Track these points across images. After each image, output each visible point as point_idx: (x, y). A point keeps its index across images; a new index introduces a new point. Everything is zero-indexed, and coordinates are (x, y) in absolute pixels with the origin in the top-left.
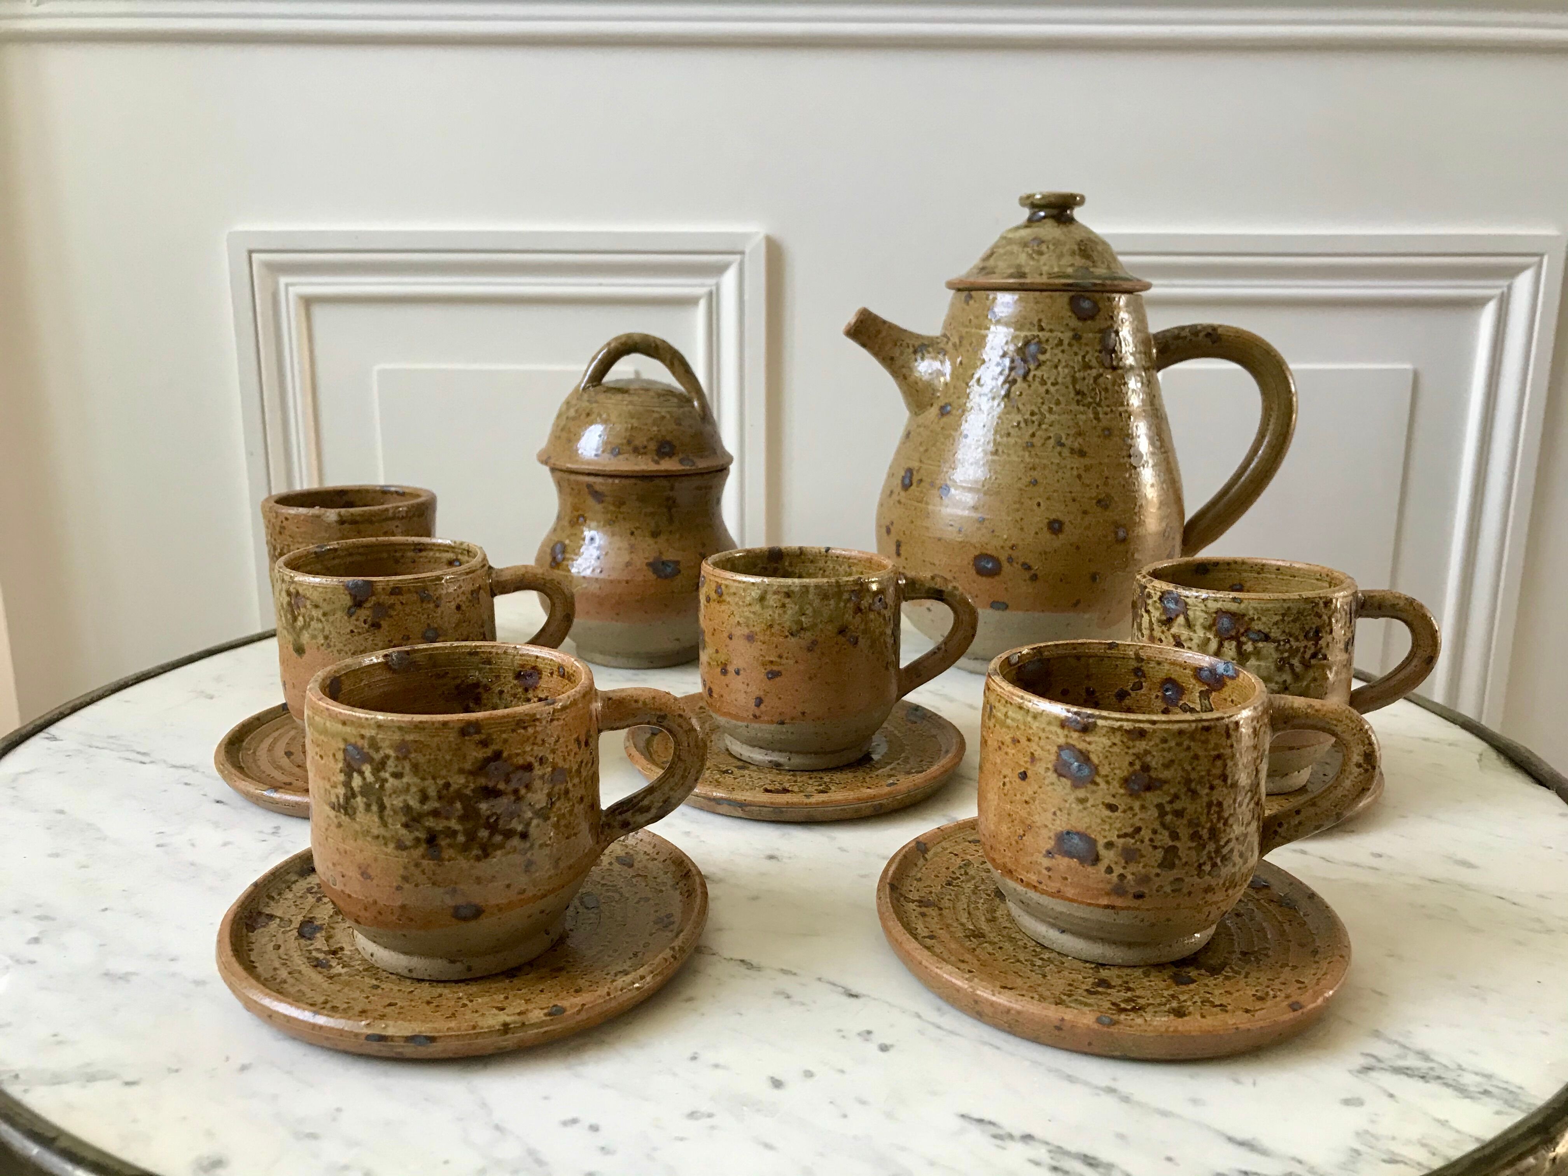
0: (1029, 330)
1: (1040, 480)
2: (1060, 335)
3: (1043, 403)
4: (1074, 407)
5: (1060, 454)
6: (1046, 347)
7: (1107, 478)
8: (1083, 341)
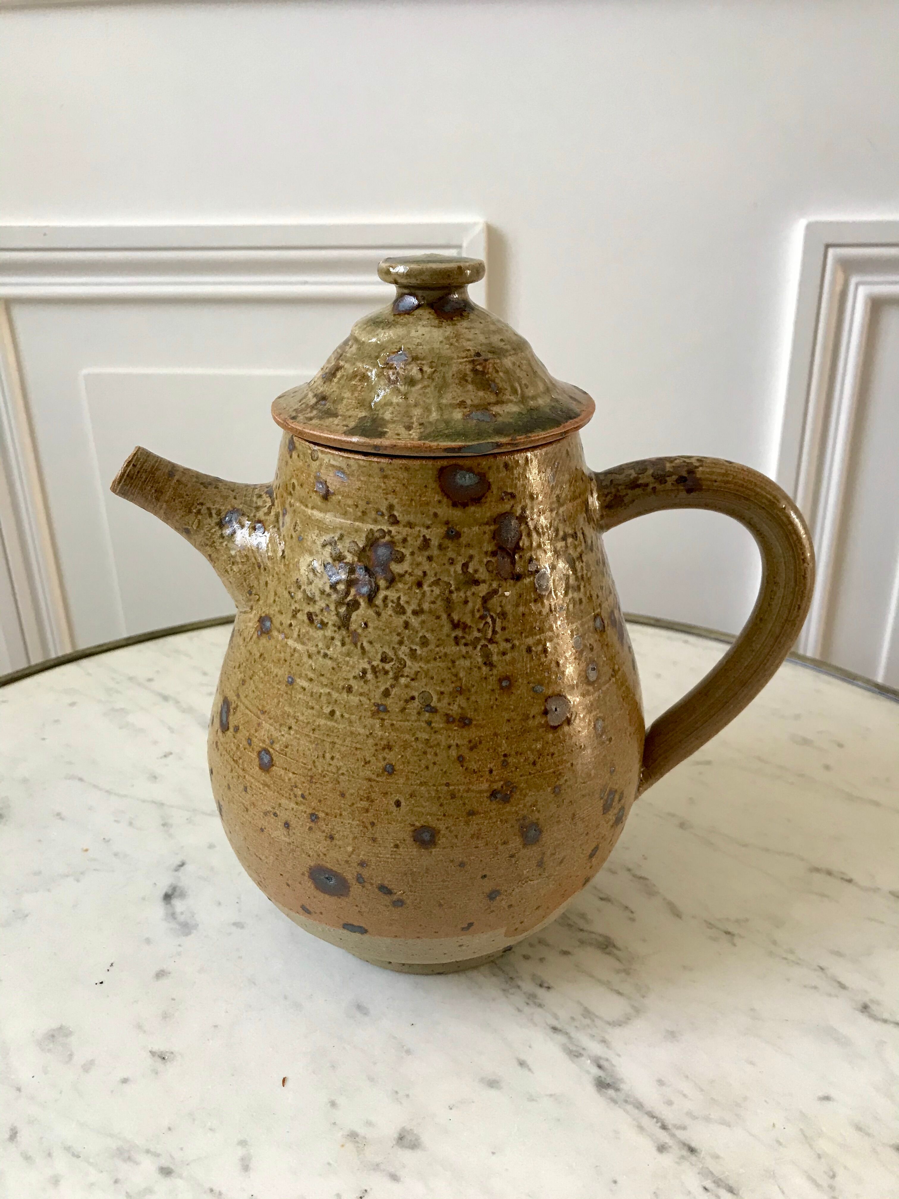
0: (375, 521)
1: (399, 767)
2: (424, 531)
3: (401, 643)
4: (452, 649)
5: (429, 723)
6: (403, 550)
7: (505, 755)
8: (463, 540)
